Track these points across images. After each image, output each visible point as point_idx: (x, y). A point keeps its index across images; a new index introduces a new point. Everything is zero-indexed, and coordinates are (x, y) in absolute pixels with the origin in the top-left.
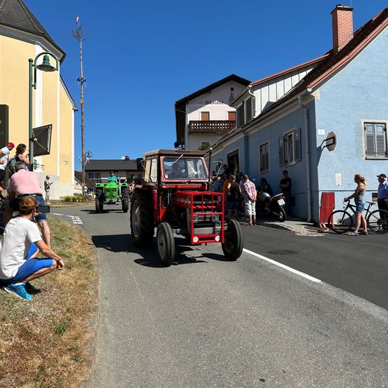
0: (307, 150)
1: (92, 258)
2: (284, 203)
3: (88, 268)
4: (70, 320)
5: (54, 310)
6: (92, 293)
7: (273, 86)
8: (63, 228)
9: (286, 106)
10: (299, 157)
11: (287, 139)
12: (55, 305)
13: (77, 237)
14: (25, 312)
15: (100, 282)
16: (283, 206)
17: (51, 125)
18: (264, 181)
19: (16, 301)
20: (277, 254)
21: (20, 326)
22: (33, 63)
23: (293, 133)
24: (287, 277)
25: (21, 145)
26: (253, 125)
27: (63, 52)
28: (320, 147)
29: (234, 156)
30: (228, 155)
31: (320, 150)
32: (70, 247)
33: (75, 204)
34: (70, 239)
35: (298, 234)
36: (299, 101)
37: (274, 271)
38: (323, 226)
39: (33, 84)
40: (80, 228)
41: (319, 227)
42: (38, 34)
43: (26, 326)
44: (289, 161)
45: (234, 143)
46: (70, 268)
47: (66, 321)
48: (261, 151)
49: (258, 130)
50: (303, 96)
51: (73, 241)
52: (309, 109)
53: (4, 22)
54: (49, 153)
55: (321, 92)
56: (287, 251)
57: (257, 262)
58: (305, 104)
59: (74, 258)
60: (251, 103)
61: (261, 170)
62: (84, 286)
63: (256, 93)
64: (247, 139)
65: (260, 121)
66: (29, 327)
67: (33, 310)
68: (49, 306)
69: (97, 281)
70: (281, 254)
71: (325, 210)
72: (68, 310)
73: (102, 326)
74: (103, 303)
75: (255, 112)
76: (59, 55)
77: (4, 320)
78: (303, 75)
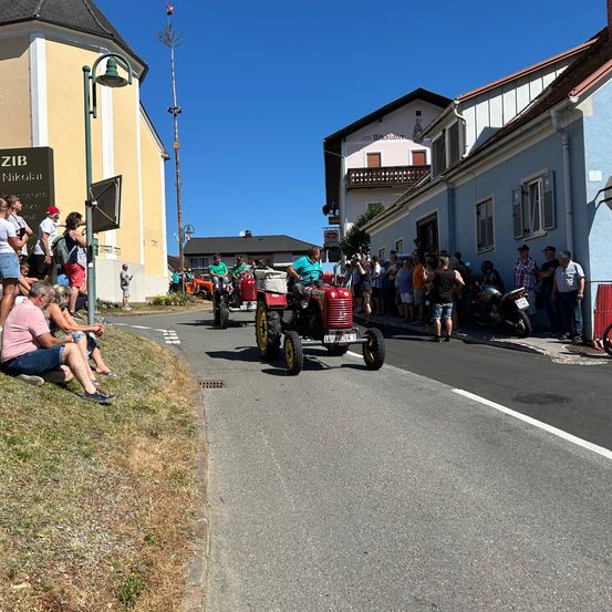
0: (568, 210)
1: (194, 413)
2: (527, 304)
3: (189, 433)
4: (149, 564)
5: (120, 539)
6: (195, 492)
7: (495, 101)
8: (147, 356)
9: (527, 131)
10: (551, 221)
11: (529, 190)
12: (122, 528)
13: (169, 371)
14: (60, 549)
15: (209, 462)
16: (526, 310)
17: (120, 177)
18: (488, 265)
19: (44, 524)
20: (531, 402)
21: (45, 591)
22: (90, 74)
23: (540, 180)
24: (568, 456)
25: (73, 214)
26: (466, 168)
27: (143, 64)
28: (593, 202)
29: (427, 224)
30: (418, 223)
31: (592, 208)
32: (157, 391)
33: (169, 309)
34: (158, 375)
35: (557, 361)
36: (554, 121)
37: (537, 439)
38: (600, 346)
39: (91, 109)
40: (176, 352)
41: (592, 346)
42: (103, 35)
43: (57, 589)
44: (531, 229)
45: (430, 202)
46: (156, 434)
47: (143, 568)
48: (478, 213)
49: (473, 176)
50: (561, 112)
51: (162, 380)
52: (573, 135)
53: (51, 19)
54: (117, 227)
55: (594, 103)
56: (550, 396)
57: (499, 420)
58: (563, 126)
59: (163, 414)
60: (457, 131)
61: (479, 246)
62: (179, 477)
63: (468, 114)
64: (452, 193)
65: (478, 161)
66: (63, 592)
67: (76, 543)
68: (111, 529)
69: (204, 460)
70: (541, 403)
71: (603, 316)
72: (147, 539)
73: (215, 569)
74: (216, 514)
75: (465, 147)
76: (137, 69)
77: (11, 577)
78: (550, 78)
